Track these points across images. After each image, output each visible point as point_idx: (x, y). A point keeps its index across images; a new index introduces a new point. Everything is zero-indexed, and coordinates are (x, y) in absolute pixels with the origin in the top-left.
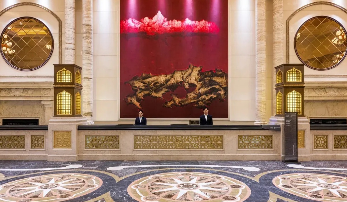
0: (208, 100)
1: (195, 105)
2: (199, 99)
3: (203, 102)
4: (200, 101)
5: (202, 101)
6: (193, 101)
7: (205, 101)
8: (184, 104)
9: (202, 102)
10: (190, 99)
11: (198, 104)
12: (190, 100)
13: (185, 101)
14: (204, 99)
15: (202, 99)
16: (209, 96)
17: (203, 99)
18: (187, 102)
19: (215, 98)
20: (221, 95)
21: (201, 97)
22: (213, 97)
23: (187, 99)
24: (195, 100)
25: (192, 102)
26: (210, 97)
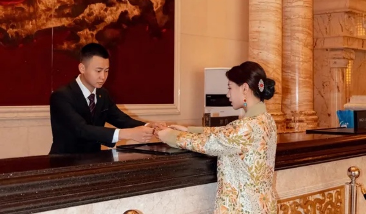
0: (113, 25)
1: (65, 46)
2: (81, 16)
3: (95, 33)
4: (82, 25)
5: (92, 27)
6: (54, 23)
7: (101, 27)
8: (17, 33)
9: (89, 32)
10: (44, 11)
11: (78, 38)
12: (43, 17)
13: (22, 20)
14: (99, 20)
15: (92, 17)
16: (114, 8)
17: (97, 17)
18: (30, 26)
19: (135, 18)
20: (155, 10)
21: (87, 11)
22: (131, 16)
23: (32, 10)
24: (65, 22)
25: (50, 29)
26: (120, 11)
